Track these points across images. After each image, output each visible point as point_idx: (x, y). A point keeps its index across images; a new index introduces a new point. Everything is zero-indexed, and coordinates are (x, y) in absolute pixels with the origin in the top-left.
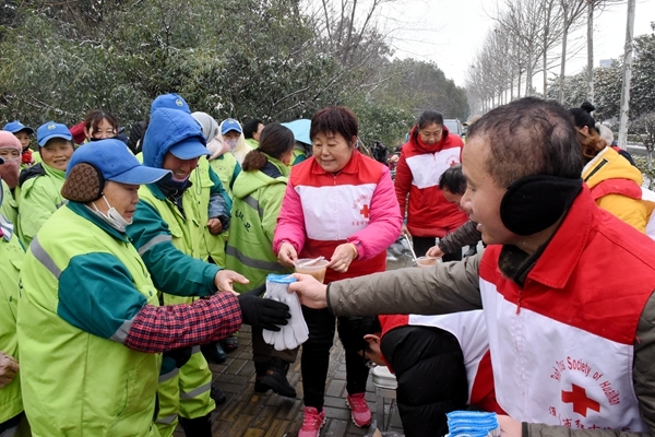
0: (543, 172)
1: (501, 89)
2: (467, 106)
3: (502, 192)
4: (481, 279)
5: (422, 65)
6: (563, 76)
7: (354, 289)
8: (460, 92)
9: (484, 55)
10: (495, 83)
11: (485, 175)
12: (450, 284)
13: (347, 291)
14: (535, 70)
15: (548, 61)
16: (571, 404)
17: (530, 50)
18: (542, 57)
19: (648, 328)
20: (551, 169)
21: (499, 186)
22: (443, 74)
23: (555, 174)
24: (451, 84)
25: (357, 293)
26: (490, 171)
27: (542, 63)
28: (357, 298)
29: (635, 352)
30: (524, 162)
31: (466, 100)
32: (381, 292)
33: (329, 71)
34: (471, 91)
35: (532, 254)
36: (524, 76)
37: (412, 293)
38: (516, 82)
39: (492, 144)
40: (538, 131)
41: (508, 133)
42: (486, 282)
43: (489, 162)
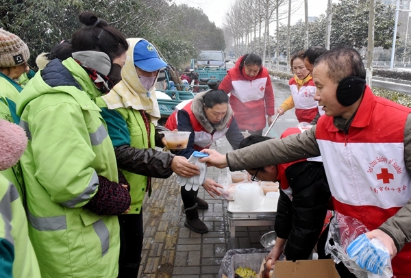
0: (352, 75)
1: (247, 32)
2: (224, 42)
3: (336, 86)
4: (317, 140)
5: (192, 10)
6: (289, 26)
7: (242, 155)
8: (219, 31)
9: (236, 6)
10: (243, 27)
11: (327, 79)
12: (300, 145)
13: (238, 156)
14: (270, 20)
15: (279, 15)
16: (382, 180)
17: (267, 6)
18: (275, 12)
19: (408, 135)
20: (355, 73)
21: (334, 83)
22: (207, 17)
23: (357, 76)
24: (213, 25)
25: (245, 157)
26: (329, 77)
27: (275, 15)
28: (245, 159)
29: (405, 146)
30: (344, 71)
31: (223, 37)
32: (259, 155)
33: (136, 9)
34: (226, 31)
35: (349, 118)
36: (263, 23)
37: (277, 153)
38: (258, 27)
39: (329, 65)
40: (347, 57)
41: (335, 59)
42: (322, 140)
43: (329, 73)
